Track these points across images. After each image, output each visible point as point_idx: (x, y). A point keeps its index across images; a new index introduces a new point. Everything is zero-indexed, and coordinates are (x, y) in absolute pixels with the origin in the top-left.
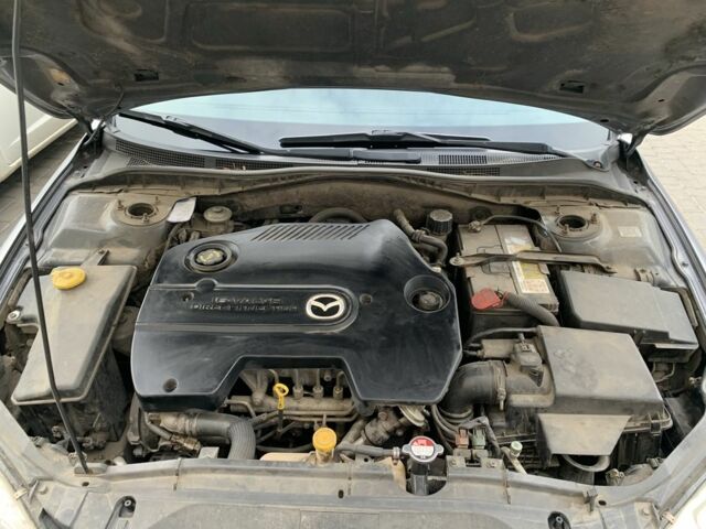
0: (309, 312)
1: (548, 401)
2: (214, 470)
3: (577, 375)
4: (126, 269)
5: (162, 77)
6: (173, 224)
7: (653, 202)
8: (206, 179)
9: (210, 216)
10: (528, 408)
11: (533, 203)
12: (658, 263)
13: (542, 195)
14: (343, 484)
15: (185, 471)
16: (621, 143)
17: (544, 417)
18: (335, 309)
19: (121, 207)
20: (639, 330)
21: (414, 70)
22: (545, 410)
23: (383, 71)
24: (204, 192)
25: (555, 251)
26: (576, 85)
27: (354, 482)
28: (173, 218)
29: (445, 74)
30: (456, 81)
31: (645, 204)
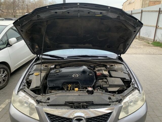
0: (73, 76)
1: (108, 86)
2: (61, 93)
3: (112, 82)
4: (45, 73)
5: (51, 47)
6: (51, 68)
7: (124, 64)
8: (56, 62)
9: (57, 67)
10: (105, 87)
11: (106, 64)
12: (124, 70)
13: (107, 63)
14: (79, 94)
15: (57, 94)
16: (119, 56)
17: (108, 88)
18: (77, 76)
19: (43, 66)
20: (121, 78)
21: (87, 45)
22: (108, 87)
23: (82, 45)
24: (56, 64)
25: (109, 69)
26: (109, 46)
27: (81, 94)
28: (51, 67)
29: (91, 45)
30: (93, 46)
31: (123, 64)
